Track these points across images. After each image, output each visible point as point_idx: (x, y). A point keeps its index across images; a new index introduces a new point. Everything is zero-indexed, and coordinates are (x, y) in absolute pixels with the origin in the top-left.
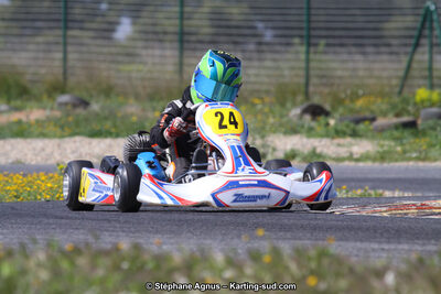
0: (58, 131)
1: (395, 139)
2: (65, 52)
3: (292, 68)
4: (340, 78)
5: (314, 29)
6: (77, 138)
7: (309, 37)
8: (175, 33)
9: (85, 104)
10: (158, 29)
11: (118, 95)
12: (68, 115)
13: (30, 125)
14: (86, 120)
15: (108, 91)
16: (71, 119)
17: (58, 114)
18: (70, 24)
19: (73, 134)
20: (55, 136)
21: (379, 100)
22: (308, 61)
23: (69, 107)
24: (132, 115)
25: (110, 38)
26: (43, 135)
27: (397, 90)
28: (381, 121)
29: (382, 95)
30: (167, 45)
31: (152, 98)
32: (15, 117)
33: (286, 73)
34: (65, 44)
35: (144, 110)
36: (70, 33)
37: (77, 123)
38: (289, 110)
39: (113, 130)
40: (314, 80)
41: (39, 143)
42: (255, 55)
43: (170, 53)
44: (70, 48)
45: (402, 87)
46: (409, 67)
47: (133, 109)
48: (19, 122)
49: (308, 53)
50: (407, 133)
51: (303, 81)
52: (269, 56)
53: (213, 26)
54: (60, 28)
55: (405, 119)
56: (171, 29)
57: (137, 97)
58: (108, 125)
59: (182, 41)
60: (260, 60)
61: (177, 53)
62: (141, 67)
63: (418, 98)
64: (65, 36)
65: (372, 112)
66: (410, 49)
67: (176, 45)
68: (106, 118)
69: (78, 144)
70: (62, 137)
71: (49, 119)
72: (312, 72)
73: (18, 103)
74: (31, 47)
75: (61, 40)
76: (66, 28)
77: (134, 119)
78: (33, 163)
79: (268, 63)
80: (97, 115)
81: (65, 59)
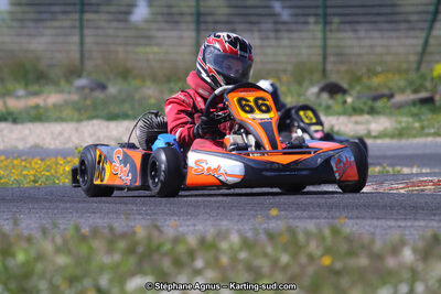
0: (76, 115)
1: (414, 115)
2: (82, 36)
3: (309, 47)
4: (359, 55)
5: (331, 7)
6: (95, 122)
7: (325, 15)
8: (191, 14)
9: (103, 87)
10: (175, 10)
11: (135, 77)
12: (85, 99)
13: (47, 109)
14: (104, 103)
15: (125, 74)
16: (88, 102)
17: (75, 97)
18: (86, 8)
19: (90, 118)
20: (72, 120)
21: (397, 77)
22: (325, 39)
23: (87, 91)
24: (150, 97)
25: (126, 21)
26: (60, 119)
27: (415, 66)
28: (399, 98)
29: (399, 71)
30: (184, 26)
31: (168, 80)
32: (33, 101)
33: (304, 51)
34: (82, 28)
35: (162, 92)
36: (87, 16)
37: (95, 107)
38: (307, 89)
39: (130, 112)
40: (331, 59)
41: (57, 128)
42: (272, 35)
43: (189, 34)
44: (86, 32)
45: (420, 63)
46: (426, 44)
47: (151, 92)
48: (37, 107)
49: (324, 31)
50: (425, 109)
51: (320, 59)
52: (285, 35)
53: (229, 7)
54: (76, 12)
55: (423, 95)
56: (187, 10)
57: (155, 79)
58: (126, 107)
59: (198, 22)
60: (277, 38)
61: (193, 34)
62: (156, 49)
63: (435, 74)
64: (81, 20)
65: (390, 89)
66: (426, 25)
67: (193, 26)
68: (123, 101)
69: (96, 128)
70: (79, 120)
71: (66, 103)
72: (329, 51)
73: (36, 88)
74: (48, 32)
75: (77, 24)
76: (82, 12)
77: (152, 101)
78: (52, 147)
79: (285, 42)
80: (115, 98)
81: (82, 43)
